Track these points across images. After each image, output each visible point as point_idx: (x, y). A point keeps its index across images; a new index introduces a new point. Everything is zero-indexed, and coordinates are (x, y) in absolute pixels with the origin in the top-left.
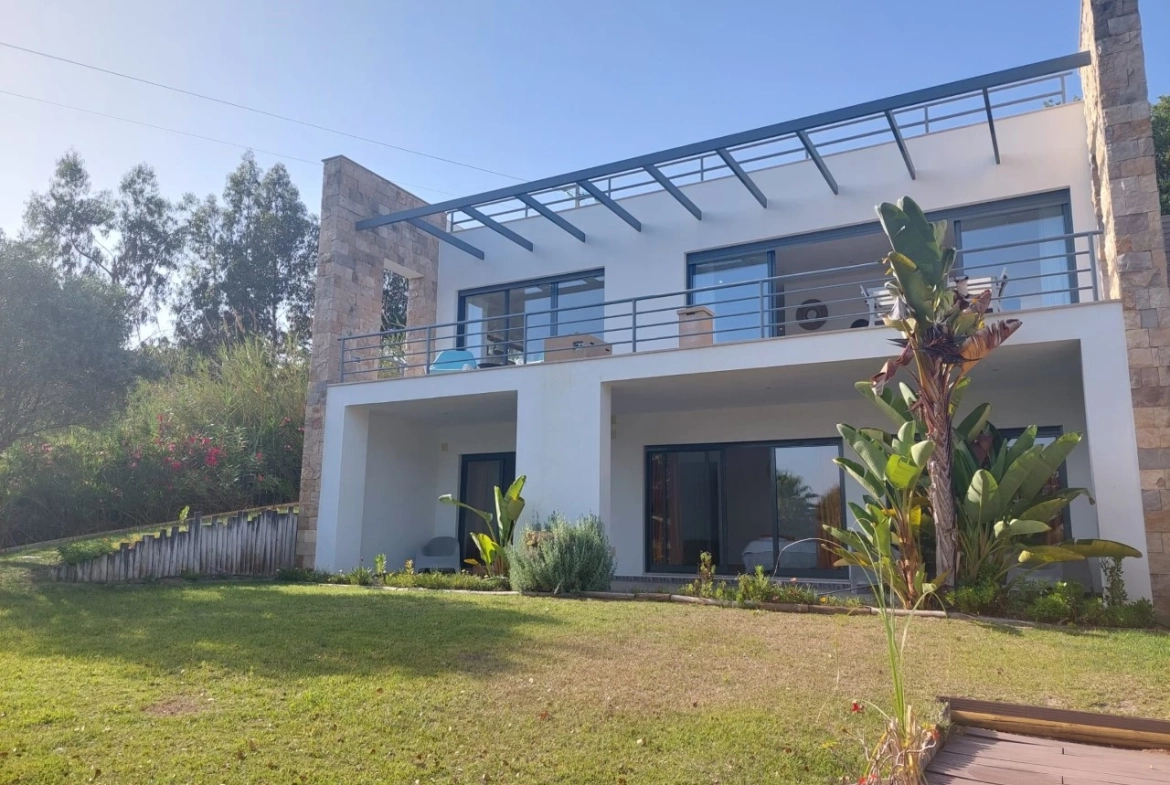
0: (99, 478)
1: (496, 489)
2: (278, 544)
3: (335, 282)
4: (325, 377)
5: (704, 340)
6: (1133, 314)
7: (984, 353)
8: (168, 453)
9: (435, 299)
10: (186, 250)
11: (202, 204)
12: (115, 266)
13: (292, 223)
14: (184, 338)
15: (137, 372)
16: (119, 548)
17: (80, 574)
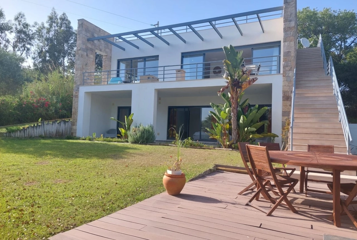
0: (14, 109)
1: (125, 116)
2: (66, 129)
3: (81, 56)
4: (79, 84)
5: (183, 79)
6: (285, 77)
7: (248, 86)
8: (33, 103)
9: (111, 62)
10: (36, 40)
11: (40, 25)
12: (14, 44)
13: (68, 32)
14: (36, 67)
15: (25, 80)
16: (22, 129)
17: (12, 135)
